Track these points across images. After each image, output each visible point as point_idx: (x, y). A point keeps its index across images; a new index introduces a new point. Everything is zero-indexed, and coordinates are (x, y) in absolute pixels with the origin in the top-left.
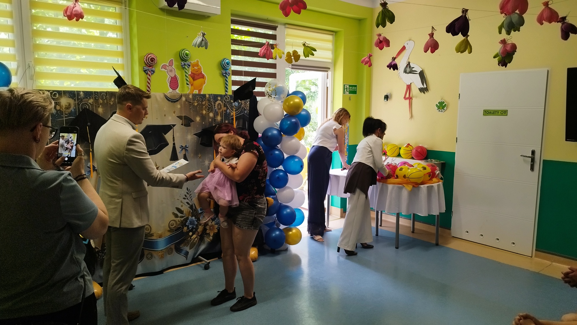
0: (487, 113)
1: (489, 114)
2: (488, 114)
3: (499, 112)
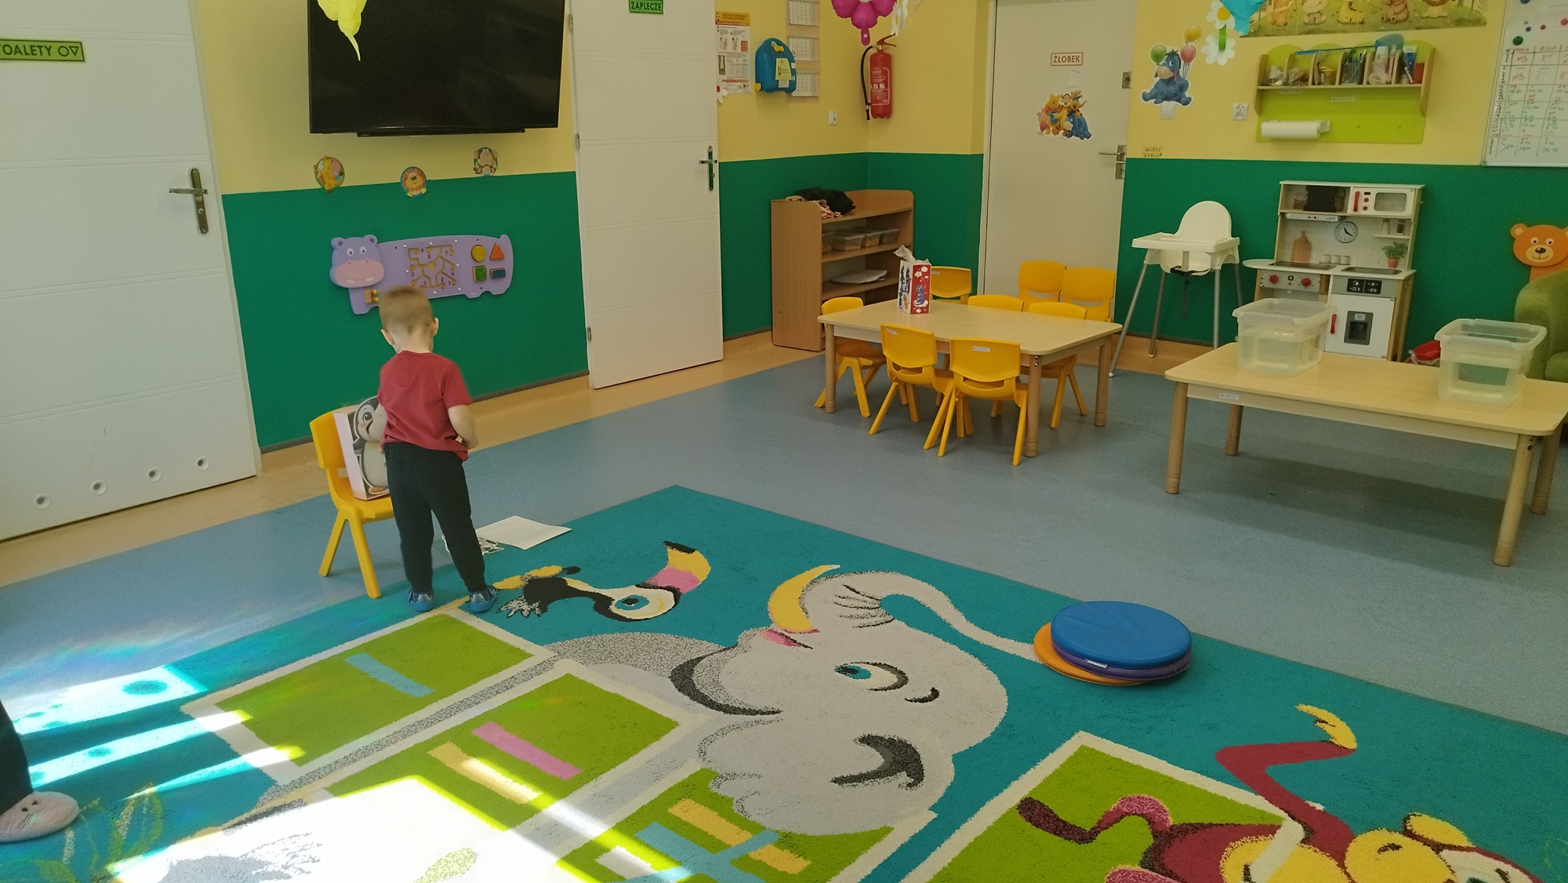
0: (6, 50)
1: (16, 57)
2: (12, 56)
3: (50, 47)
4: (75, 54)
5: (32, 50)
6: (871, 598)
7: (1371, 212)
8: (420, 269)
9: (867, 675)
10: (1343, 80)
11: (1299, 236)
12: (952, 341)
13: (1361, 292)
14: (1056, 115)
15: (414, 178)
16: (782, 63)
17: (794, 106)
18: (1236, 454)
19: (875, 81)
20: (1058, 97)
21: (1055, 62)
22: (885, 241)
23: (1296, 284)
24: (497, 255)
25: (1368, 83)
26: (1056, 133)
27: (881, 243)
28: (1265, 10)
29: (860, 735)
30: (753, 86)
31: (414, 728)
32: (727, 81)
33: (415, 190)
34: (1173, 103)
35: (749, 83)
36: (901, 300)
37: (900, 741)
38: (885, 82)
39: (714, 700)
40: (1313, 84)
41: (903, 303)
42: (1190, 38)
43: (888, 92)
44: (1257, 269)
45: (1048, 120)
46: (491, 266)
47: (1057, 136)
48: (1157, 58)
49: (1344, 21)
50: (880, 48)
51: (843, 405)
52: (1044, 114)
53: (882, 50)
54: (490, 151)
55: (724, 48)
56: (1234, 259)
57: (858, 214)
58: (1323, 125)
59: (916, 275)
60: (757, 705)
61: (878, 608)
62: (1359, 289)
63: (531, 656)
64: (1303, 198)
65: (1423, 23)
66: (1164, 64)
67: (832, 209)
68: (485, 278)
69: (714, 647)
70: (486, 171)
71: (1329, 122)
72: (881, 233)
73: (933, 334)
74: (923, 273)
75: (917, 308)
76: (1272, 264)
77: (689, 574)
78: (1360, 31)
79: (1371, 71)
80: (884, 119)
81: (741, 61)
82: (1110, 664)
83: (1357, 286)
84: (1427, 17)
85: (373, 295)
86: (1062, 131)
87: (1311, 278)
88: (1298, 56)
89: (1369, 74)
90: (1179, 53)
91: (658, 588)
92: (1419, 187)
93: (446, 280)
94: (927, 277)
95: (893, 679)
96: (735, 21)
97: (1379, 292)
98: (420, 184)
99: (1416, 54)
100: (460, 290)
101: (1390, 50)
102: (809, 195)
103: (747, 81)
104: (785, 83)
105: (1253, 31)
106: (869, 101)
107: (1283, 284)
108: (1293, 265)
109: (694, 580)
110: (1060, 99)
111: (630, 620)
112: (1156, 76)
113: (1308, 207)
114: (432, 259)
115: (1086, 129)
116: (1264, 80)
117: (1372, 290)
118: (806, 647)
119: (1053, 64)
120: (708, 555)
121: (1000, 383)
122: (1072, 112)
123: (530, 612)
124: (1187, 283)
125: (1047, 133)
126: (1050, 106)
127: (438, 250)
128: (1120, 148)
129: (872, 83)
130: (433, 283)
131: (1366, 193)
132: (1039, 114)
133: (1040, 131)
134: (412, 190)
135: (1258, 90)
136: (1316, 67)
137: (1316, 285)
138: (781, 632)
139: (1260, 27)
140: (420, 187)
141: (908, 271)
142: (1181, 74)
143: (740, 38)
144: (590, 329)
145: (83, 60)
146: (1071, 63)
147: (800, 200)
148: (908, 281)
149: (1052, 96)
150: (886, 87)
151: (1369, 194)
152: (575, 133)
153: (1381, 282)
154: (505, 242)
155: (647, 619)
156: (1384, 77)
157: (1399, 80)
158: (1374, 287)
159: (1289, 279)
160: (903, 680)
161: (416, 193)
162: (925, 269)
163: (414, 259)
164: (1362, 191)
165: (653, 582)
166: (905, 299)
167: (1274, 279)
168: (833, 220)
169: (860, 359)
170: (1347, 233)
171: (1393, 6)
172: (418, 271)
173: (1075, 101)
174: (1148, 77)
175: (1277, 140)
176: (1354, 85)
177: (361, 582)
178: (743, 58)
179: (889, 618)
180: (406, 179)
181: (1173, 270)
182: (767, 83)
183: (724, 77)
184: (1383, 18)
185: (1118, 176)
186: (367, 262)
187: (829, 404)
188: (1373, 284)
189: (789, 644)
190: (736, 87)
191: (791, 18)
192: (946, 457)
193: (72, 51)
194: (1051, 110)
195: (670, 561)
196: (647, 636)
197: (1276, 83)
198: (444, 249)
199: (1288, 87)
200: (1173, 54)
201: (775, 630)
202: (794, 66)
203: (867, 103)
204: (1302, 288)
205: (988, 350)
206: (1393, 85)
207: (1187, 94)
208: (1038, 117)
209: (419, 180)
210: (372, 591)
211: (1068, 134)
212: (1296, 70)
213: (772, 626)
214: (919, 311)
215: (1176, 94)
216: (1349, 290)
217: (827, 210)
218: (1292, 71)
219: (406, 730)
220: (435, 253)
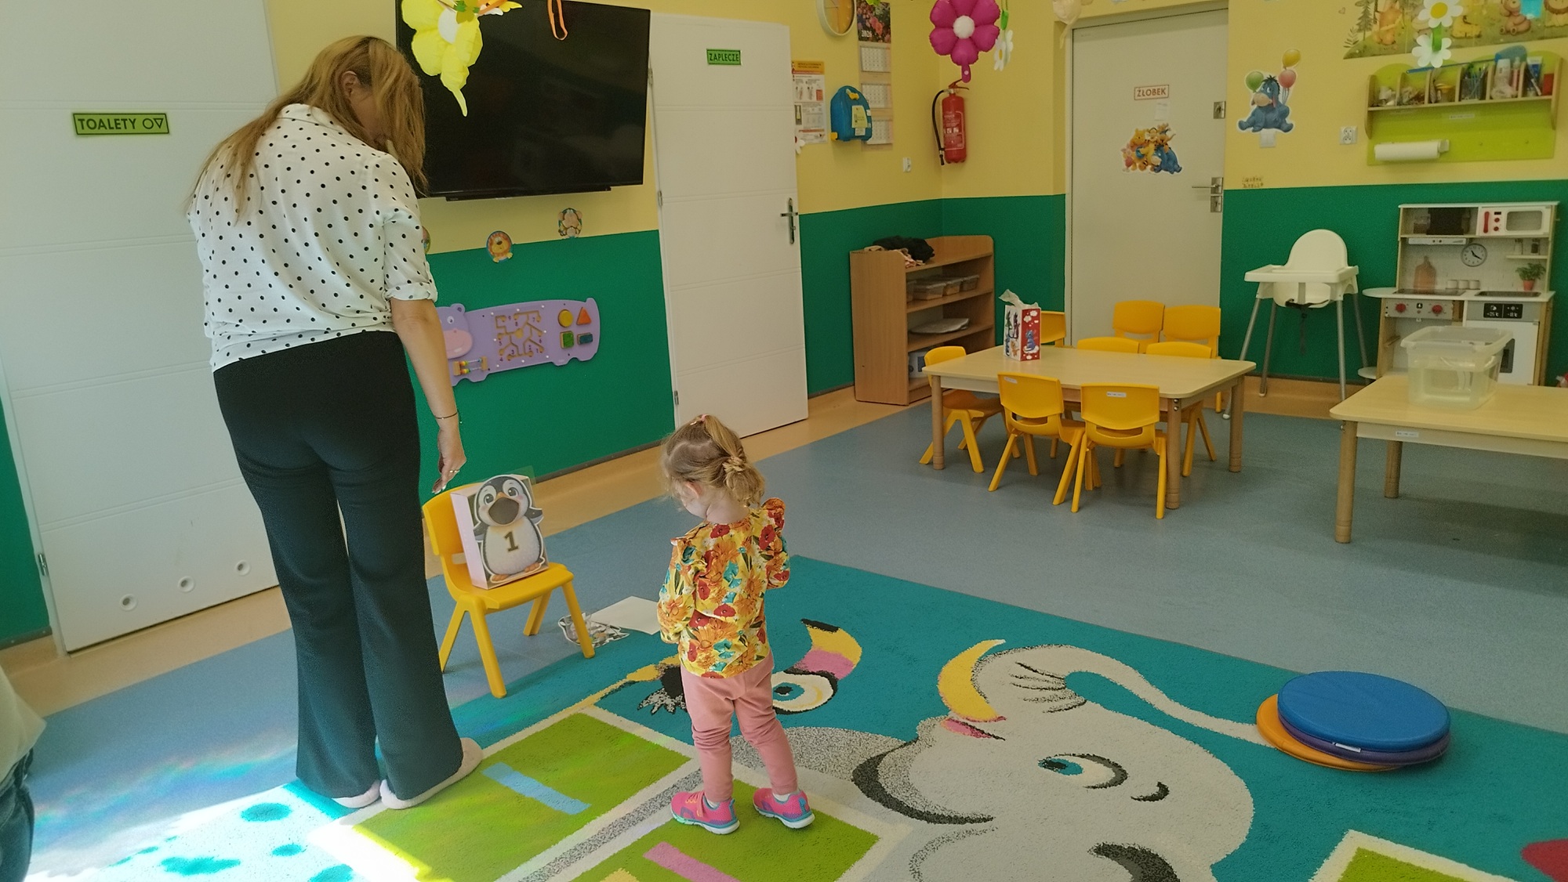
0: (88, 124)
1: (99, 132)
2: (96, 131)
3: (135, 120)
4: (160, 127)
5: (116, 124)
6: (1052, 676)
7: (1503, 232)
8: (508, 336)
9: (1078, 770)
10: (1463, 96)
11: (1421, 261)
12: (1083, 387)
13: (1500, 317)
14: (1143, 151)
15: (499, 243)
16: (857, 111)
17: (870, 154)
18: (1397, 496)
19: (948, 125)
20: (1144, 131)
21: (1139, 96)
22: (965, 287)
23: (1426, 312)
24: (584, 319)
25: (1491, 98)
26: (1143, 168)
27: (961, 290)
28: (1370, 29)
29: (1094, 844)
30: (829, 136)
31: (576, 853)
32: (804, 131)
33: (501, 254)
34: (1274, 130)
35: (825, 132)
36: (1007, 346)
37: (1143, 851)
38: (959, 126)
39: (911, 806)
40: (1430, 102)
41: (1011, 349)
42: (1288, 63)
43: (962, 136)
44: (1381, 298)
45: (1133, 155)
46: (578, 331)
47: (1145, 171)
48: (1253, 85)
49: (1459, 35)
50: (952, 91)
51: (954, 461)
52: (1129, 150)
53: (954, 94)
54: (574, 211)
55: (801, 98)
56: (1353, 289)
57: (938, 262)
58: (1443, 144)
59: (1025, 320)
60: (963, 811)
61: (1064, 688)
62: (1497, 314)
63: (690, 759)
64: (1425, 221)
65: (1547, 32)
66: (1261, 91)
67: (913, 258)
68: (573, 344)
69: (894, 742)
70: (571, 233)
71: (1448, 141)
72: (961, 280)
73: (1058, 381)
74: (1032, 317)
75: (1027, 355)
76: (1395, 293)
77: (838, 656)
78: (1476, 45)
79: (1493, 85)
80: (959, 165)
81: (816, 110)
82: (1363, 747)
83: (1495, 311)
84: (1551, 26)
85: (461, 367)
86: (1150, 167)
87: (1443, 305)
88: (1410, 75)
89: (1491, 89)
90: (1277, 79)
91: (810, 674)
92: (1555, 203)
93: (534, 347)
94: (1036, 322)
95: (1108, 774)
96: (810, 69)
97: (1520, 316)
98: (506, 248)
99: (1541, 65)
100: (548, 358)
101: (1512, 63)
102: (889, 244)
103: (823, 130)
104: (862, 131)
105: (1357, 51)
106: (942, 146)
107: (1411, 312)
108: (1415, 292)
109: (848, 664)
110: (1147, 133)
111: (789, 713)
112: (1253, 103)
113: (1430, 231)
114: (520, 324)
115: (1175, 162)
116: (1374, 101)
117: (1512, 315)
118: (997, 738)
119: (1137, 98)
120: (853, 632)
121: (1139, 431)
122: (1160, 147)
123: (674, 706)
124: (1304, 316)
125: (1133, 169)
126: (1135, 141)
127: (525, 316)
128: (1214, 180)
129: (945, 127)
130: (521, 352)
131: (1496, 213)
132: (1124, 150)
133: (1125, 167)
134: (498, 255)
135: (1369, 112)
136: (1432, 85)
137: (1448, 312)
138: (962, 721)
139: (1365, 47)
140: (505, 252)
141: (1016, 316)
142: (1281, 100)
143: (815, 87)
144: (677, 393)
145: (168, 133)
146: (1157, 96)
147: (880, 250)
148: (1016, 326)
149: (1137, 130)
150: (960, 131)
151: (1499, 213)
152: (657, 190)
153: (1522, 305)
154: (590, 304)
155: (807, 711)
156: (1509, 91)
157: (1525, 94)
158: (1514, 312)
159: (1418, 307)
160: (1121, 776)
161: (502, 258)
162: (1034, 313)
163: (501, 327)
164: (1492, 211)
165: (802, 667)
166: (1013, 345)
167: (1401, 308)
168: (915, 269)
169: (970, 411)
170: (1476, 256)
171: (1512, 18)
172: (505, 340)
173: (1163, 135)
174: (1244, 105)
175: (1391, 163)
176: (1476, 101)
177: (483, 679)
178: (819, 107)
179: (1081, 699)
180: (491, 244)
181: (1288, 303)
182: (843, 131)
183: (801, 127)
184: (1502, 30)
185: (1214, 209)
186: (455, 332)
187: (938, 460)
188: (1513, 308)
189: (977, 736)
190: (813, 137)
191: (864, 64)
192: (1082, 512)
193: (157, 123)
194: (1137, 145)
195: (814, 642)
196: (814, 731)
197: (1388, 104)
198: (531, 315)
199: (1402, 107)
200: (1271, 80)
201: (956, 719)
202: (869, 113)
203: (940, 149)
204: (1433, 316)
205: (1124, 395)
206: (1520, 98)
207: (1288, 120)
208: (1122, 153)
209: (505, 245)
210: (498, 691)
211: (1157, 169)
212: (1410, 89)
213: (951, 714)
214: (1029, 357)
215: (1276, 121)
216: (1485, 316)
217: (909, 258)
218: (1405, 90)
219: (568, 856)
220: (522, 319)
